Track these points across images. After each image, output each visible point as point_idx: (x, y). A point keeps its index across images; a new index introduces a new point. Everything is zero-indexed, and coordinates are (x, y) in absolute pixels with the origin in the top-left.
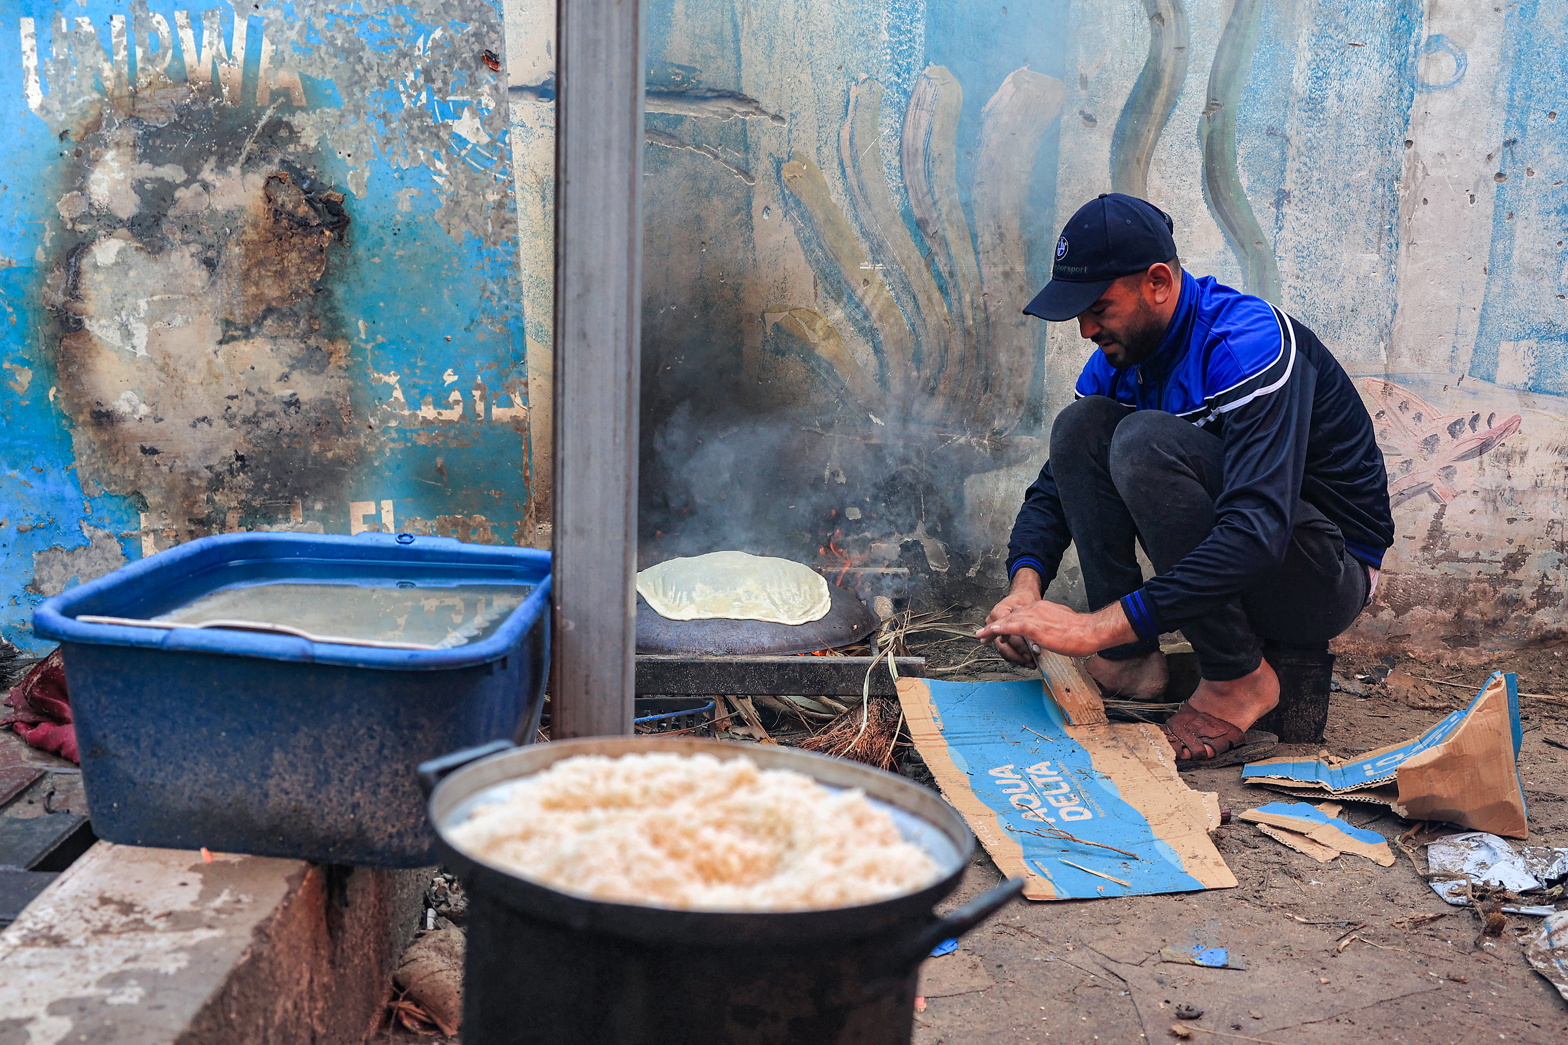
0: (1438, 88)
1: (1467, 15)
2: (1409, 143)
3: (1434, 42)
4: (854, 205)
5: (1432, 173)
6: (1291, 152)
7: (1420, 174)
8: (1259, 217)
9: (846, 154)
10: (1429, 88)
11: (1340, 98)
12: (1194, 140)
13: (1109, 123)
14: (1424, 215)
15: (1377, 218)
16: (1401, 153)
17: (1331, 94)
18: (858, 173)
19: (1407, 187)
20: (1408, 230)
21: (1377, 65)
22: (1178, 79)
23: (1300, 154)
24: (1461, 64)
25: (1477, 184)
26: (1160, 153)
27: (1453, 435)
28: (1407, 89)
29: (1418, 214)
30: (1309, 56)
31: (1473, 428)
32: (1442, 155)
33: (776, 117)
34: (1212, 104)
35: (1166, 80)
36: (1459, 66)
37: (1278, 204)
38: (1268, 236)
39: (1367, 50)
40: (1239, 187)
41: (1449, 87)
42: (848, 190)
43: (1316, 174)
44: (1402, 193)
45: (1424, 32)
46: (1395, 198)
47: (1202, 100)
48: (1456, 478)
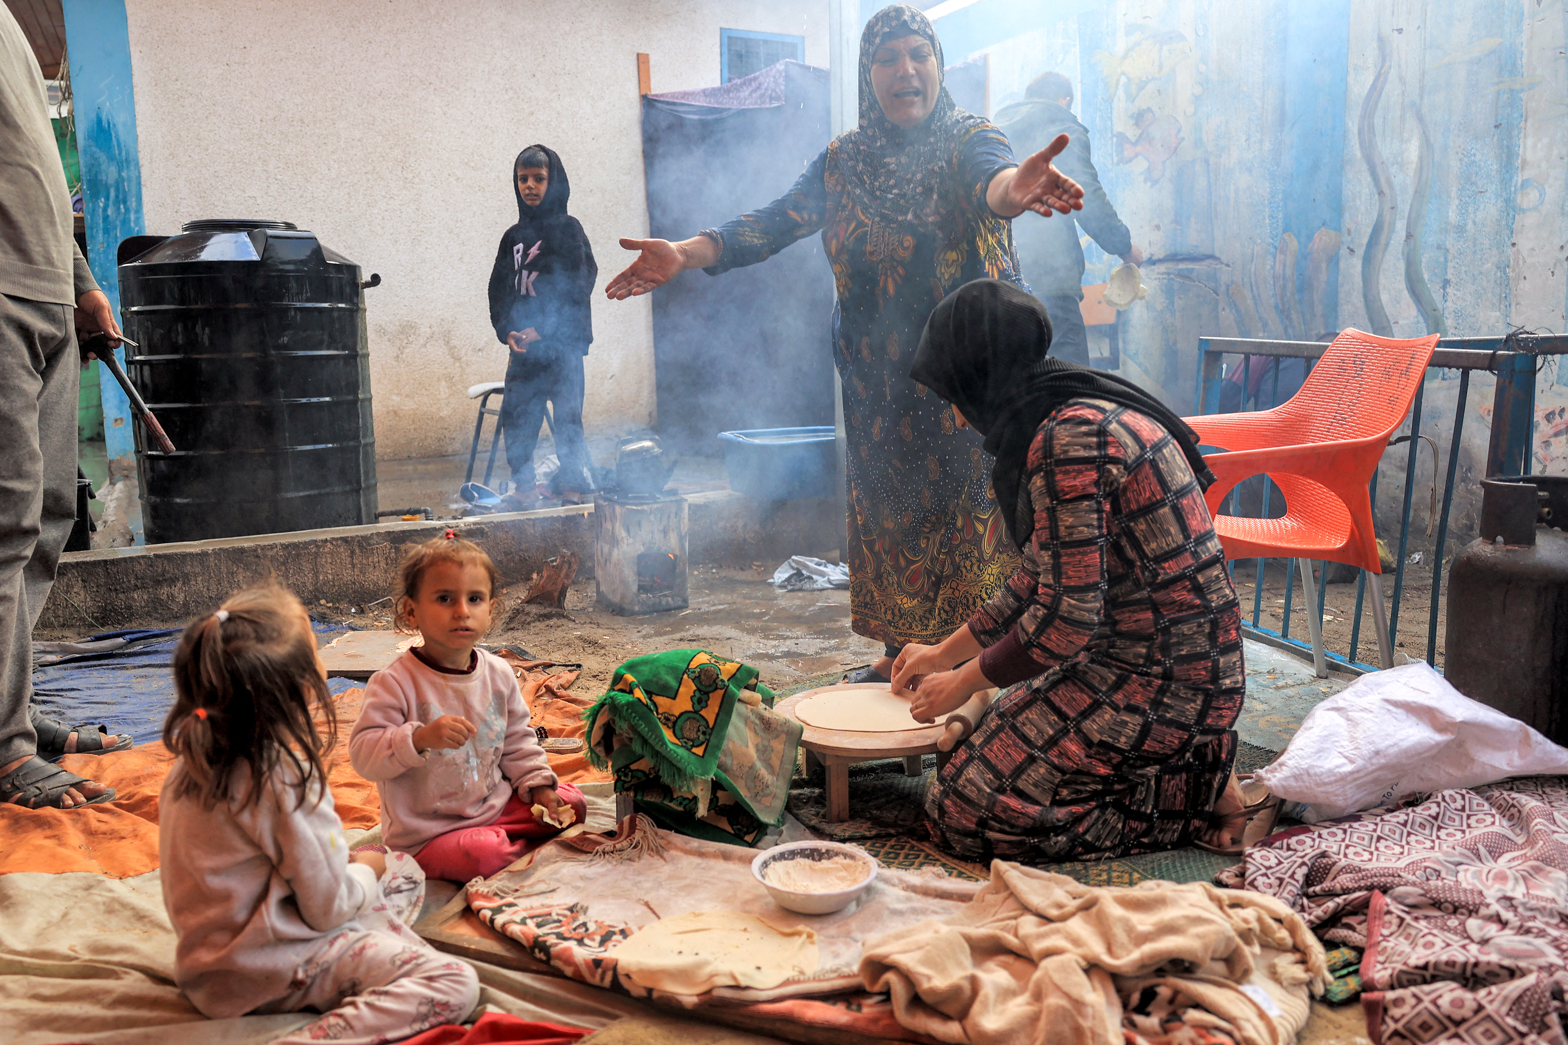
0: (1529, 210)
1: (1544, 165)
2: (1514, 244)
3: (1525, 184)
4: (1256, 304)
5: (1528, 260)
6: (1450, 257)
7: (1521, 262)
8: (1434, 295)
9: (1253, 280)
10: (1523, 211)
11: (1474, 223)
12: (1400, 256)
13: (1360, 252)
14: (1525, 286)
15: (1498, 290)
16: (1510, 251)
17: (1470, 223)
18: (1258, 288)
19: (1513, 271)
20: (1516, 296)
21: (1493, 201)
22: (1392, 225)
23: (1454, 257)
24: (1542, 195)
25: (1555, 265)
26: (1385, 266)
27: (1549, 421)
28: (1512, 213)
29: (1521, 286)
30: (1457, 202)
31: (1561, 417)
32: (1533, 249)
33: (1228, 265)
34: (1409, 236)
35: (1386, 226)
36: (1541, 195)
37: (1444, 288)
38: (1440, 306)
39: (1488, 194)
40: (1423, 279)
41: (1535, 209)
42: (1254, 298)
43: (1463, 268)
44: (1511, 274)
45: (1519, 179)
46: (1508, 278)
47: (1404, 234)
48: (1552, 448)
